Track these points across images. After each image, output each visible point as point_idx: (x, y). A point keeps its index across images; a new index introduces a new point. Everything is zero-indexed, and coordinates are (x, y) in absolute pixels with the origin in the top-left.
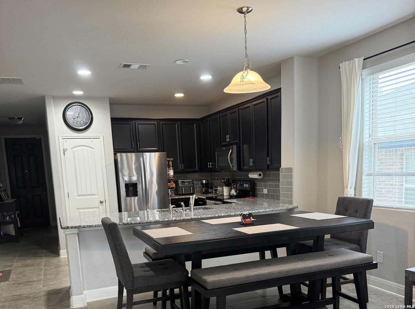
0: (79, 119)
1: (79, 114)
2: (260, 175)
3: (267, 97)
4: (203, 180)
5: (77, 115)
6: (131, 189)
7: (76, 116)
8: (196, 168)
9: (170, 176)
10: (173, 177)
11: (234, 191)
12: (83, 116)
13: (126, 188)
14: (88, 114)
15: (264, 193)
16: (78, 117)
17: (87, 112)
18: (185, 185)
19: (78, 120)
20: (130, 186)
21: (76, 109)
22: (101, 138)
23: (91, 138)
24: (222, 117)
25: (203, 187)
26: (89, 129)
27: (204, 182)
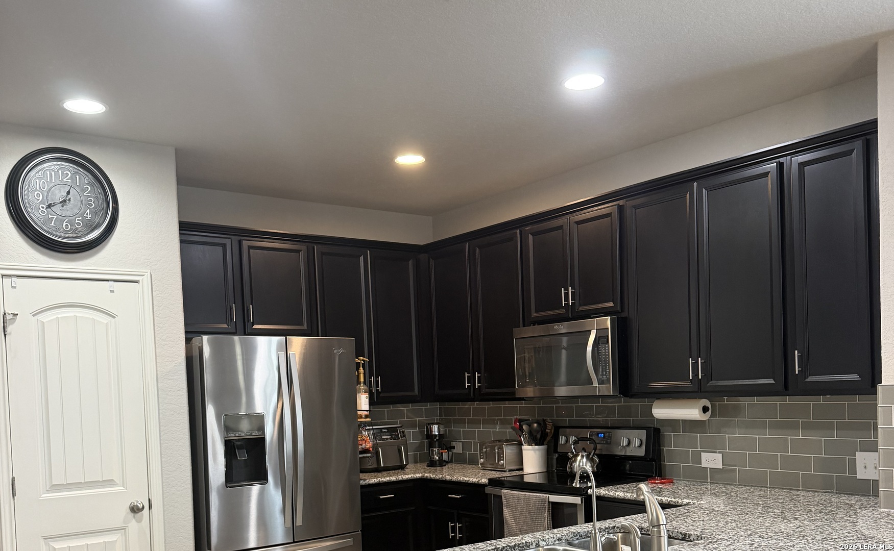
0: (69, 210)
1: (68, 193)
2: (705, 409)
3: (781, 160)
4: (433, 424)
5: (60, 194)
6: (242, 456)
7: (57, 197)
8: (413, 390)
9: (359, 413)
10: (366, 417)
11: (585, 460)
12: (83, 199)
13: (226, 457)
14: (101, 196)
15: (703, 465)
16: (64, 201)
17: (98, 187)
18: (384, 439)
19: (64, 213)
20: (240, 448)
21: (57, 173)
22: (145, 280)
23: (107, 280)
24: (533, 234)
25: (431, 445)
26: (103, 247)
27: (435, 429)
